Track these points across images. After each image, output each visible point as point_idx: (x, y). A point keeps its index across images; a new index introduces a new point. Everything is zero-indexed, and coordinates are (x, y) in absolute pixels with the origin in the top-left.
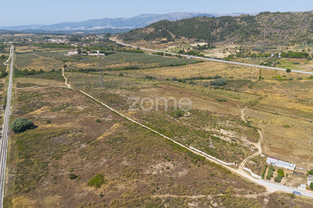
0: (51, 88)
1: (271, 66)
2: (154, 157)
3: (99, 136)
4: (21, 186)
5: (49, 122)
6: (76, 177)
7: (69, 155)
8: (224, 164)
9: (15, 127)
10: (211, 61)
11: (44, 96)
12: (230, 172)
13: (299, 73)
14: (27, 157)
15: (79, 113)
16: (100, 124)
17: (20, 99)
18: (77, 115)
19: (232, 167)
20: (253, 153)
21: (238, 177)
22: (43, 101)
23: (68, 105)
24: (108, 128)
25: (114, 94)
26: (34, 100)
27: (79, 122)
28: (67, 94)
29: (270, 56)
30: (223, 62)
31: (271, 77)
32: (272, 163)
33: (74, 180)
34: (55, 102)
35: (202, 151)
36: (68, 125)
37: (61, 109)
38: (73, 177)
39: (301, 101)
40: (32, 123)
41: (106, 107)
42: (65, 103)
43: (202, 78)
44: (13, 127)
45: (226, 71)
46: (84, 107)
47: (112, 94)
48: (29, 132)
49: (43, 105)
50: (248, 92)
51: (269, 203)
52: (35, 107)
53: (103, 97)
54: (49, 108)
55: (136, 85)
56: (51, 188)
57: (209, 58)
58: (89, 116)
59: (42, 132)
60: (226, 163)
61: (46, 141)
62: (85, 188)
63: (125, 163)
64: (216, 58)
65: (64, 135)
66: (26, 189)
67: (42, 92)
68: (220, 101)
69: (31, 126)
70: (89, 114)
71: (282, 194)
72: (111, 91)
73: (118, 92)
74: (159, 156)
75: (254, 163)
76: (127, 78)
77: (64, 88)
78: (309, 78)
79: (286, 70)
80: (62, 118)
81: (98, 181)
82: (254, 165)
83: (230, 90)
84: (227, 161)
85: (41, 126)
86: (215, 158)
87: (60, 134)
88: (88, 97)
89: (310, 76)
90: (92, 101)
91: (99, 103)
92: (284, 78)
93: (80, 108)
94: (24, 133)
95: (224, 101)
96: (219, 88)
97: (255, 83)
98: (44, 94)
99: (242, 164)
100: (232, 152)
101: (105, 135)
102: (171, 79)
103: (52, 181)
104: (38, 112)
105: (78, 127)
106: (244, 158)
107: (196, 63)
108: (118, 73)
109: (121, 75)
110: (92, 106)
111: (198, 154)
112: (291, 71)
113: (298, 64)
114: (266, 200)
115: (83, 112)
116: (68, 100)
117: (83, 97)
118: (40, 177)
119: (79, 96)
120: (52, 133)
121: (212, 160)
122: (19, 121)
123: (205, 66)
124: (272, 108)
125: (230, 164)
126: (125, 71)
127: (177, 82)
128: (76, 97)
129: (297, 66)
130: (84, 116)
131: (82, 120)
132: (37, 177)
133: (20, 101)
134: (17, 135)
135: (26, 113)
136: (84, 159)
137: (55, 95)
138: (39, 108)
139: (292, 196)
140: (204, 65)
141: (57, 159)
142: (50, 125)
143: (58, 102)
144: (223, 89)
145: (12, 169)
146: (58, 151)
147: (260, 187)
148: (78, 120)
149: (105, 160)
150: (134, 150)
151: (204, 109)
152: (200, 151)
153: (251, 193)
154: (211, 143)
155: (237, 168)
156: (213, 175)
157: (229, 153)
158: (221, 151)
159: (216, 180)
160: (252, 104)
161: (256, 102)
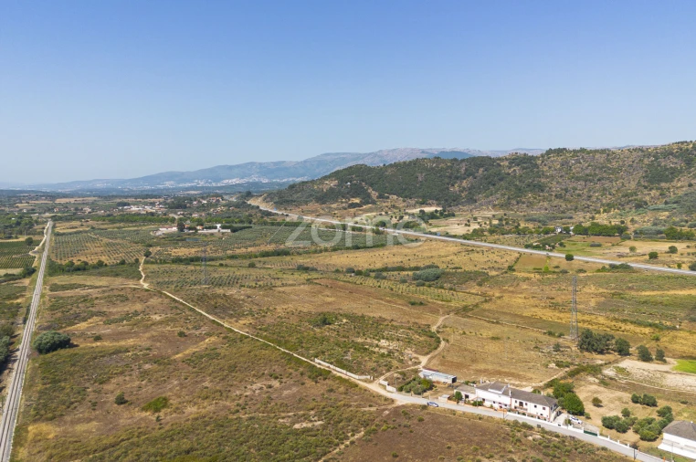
0: (112, 290)
1: (545, 249)
2: (254, 375)
3: (177, 353)
4: (43, 412)
5: (98, 338)
6: (126, 402)
7: (121, 379)
8: (354, 377)
9: (40, 344)
10: (436, 240)
11: (96, 302)
12: (357, 386)
13: (587, 262)
14: (55, 381)
15: (153, 324)
16: (183, 339)
17: (53, 308)
18: (147, 328)
19: (365, 381)
20: (409, 366)
21: (366, 390)
22: (93, 309)
23: (136, 313)
24: (197, 342)
25: (224, 295)
26: (78, 307)
27: (149, 338)
28: (139, 297)
29: (554, 231)
30: (457, 242)
31: (530, 268)
32: (425, 376)
33: (122, 406)
34: (115, 310)
35: (331, 363)
36: (131, 342)
37: (122, 320)
38: (121, 401)
39: (555, 307)
40: (69, 340)
41: (201, 315)
42: (133, 311)
43: (402, 269)
44: (37, 344)
45: (455, 257)
46: (163, 316)
47: (219, 296)
48: (63, 352)
49: (93, 314)
50: (473, 291)
51: (389, 415)
52: (78, 318)
53: (201, 299)
54: (101, 321)
55: (273, 281)
56: (86, 415)
57: (435, 234)
58: (169, 328)
59: (81, 352)
60: (357, 377)
61: (88, 362)
62: (137, 414)
63: (206, 384)
64: (447, 235)
65: (120, 355)
66: (50, 415)
67: (94, 296)
68: (413, 304)
69: (65, 344)
70: (169, 325)
71: (413, 406)
72: (220, 291)
73: (232, 292)
74: (263, 374)
75: (399, 376)
76: (262, 271)
77: (135, 289)
78: (598, 271)
79: (564, 256)
80: (121, 333)
81: (158, 404)
82: (398, 378)
83: (442, 287)
84: (362, 374)
85: (84, 345)
86: (344, 371)
87: (114, 353)
88: (174, 300)
89: (601, 267)
90: (181, 307)
91: (191, 309)
92: (556, 270)
93: (157, 318)
94: (54, 353)
95: (421, 304)
96: (423, 285)
97: (493, 277)
98: (97, 298)
99: (383, 377)
100: (375, 364)
101: (187, 352)
102: (344, 270)
103: (89, 408)
104: (83, 325)
105: (146, 344)
106: (388, 371)
108: (247, 262)
109: (252, 266)
110: (177, 314)
111: (322, 367)
112: (575, 257)
113: (599, 246)
114: (387, 412)
115: (161, 323)
116: (139, 307)
117: (166, 301)
118: (72, 403)
119: (160, 300)
120: (101, 352)
121: (339, 374)
122: (48, 336)
124: (497, 315)
125: (363, 377)
126: (262, 259)
127: (353, 274)
128: (154, 301)
129: (595, 250)
130: (160, 329)
131: (154, 334)
132: (67, 404)
133: (52, 310)
134: (42, 356)
135: (62, 328)
136: (143, 382)
137: (117, 300)
138: (84, 320)
139: (424, 407)
140: (419, 246)
141: (101, 383)
142: (98, 344)
143: (119, 309)
144: (430, 286)
145: (30, 397)
146: (105, 374)
147: (386, 399)
148: (147, 335)
149: (176, 382)
150: (226, 367)
151: (377, 315)
152: (327, 365)
153: (370, 406)
154: (349, 354)
155: (371, 382)
156: (331, 391)
157: (371, 365)
158: (359, 363)
159: (333, 396)
160: (465, 309)
161: (477, 305)
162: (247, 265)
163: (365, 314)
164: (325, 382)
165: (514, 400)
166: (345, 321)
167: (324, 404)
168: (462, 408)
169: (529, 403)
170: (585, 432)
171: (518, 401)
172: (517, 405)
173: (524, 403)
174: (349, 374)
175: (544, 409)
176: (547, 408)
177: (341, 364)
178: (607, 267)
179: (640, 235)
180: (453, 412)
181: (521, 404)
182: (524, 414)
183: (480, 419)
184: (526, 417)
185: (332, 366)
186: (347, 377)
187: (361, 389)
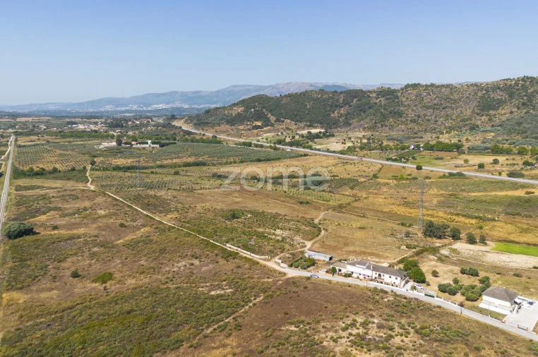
0: (65, 190)
1: (401, 162)
2: (180, 256)
3: (119, 239)
4: (14, 283)
5: (55, 228)
6: (79, 276)
7: (75, 258)
8: (256, 257)
9: (9, 232)
10: (320, 155)
11: (53, 199)
12: (258, 263)
13: (432, 171)
14: (22, 260)
15: (98, 218)
16: (123, 229)
17: (18, 204)
18: (95, 220)
19: (264, 260)
20: (298, 249)
21: (265, 266)
22: (51, 205)
23: (85, 209)
24: (134, 231)
25: (155, 196)
26: (39, 204)
27: (96, 228)
28: (87, 197)
29: (408, 147)
30: (335, 156)
31: (390, 175)
32: (309, 256)
33: (76, 279)
34: (68, 206)
35: (239, 247)
36: (82, 231)
37: (74, 214)
38: (75, 275)
39: (406, 204)
40: (33, 229)
41: (137, 210)
42: (83, 207)
44: (7, 231)
45: (334, 168)
46: (107, 211)
47: (151, 196)
48: (27, 238)
49: (50, 209)
50: (347, 193)
51: (282, 284)
52: (38, 212)
53: (137, 199)
54: (57, 214)
55: (193, 185)
56: (48, 285)
57: (319, 150)
58: (111, 220)
59: (42, 238)
60: (258, 257)
61: (49, 246)
62: (88, 285)
63: (142, 262)
64: (328, 151)
65: (73, 240)
66: (20, 286)
67: (51, 195)
68: (301, 203)
69: (29, 231)
70: (112, 218)
71: (300, 277)
72: (151, 192)
73: (162, 193)
74: (187, 255)
75: (290, 256)
76: (185, 177)
77: (83, 190)
78: (440, 177)
79: (415, 166)
80: (74, 224)
81: (105, 278)
82: (289, 258)
84: (263, 255)
85: (44, 233)
86: (249, 253)
87: (68, 239)
88: (115, 199)
89: (442, 174)
90: (121, 204)
91: (129, 206)
92: (409, 177)
93: (102, 212)
94: (21, 238)
95: (307, 203)
97: (362, 182)
98: (53, 197)
99: (278, 257)
100: (272, 247)
101: (127, 239)
103: (51, 280)
104: (43, 218)
105: (96, 232)
106: (282, 252)
107: (296, 157)
108: (173, 171)
109: (177, 173)
110: (118, 210)
111: (232, 250)
112: (423, 168)
113: (442, 159)
114: (281, 282)
115: (105, 216)
116: (87, 204)
117: (109, 199)
118: (37, 277)
119: (104, 199)
120: (59, 238)
121: (245, 255)
122: (15, 226)
123: (308, 161)
124: (363, 211)
125: (263, 257)
126: (185, 168)
128: (100, 200)
129: (438, 162)
130: (105, 220)
131: (100, 225)
132: (32, 277)
133: (18, 206)
134: (11, 241)
135: (26, 219)
136: (93, 261)
137: (70, 198)
138: (44, 213)
139: (308, 278)
140: (307, 159)
141: (59, 262)
142: (56, 232)
143: (72, 206)
145: (3, 272)
146: (62, 255)
147: (280, 273)
148: (95, 225)
149: (118, 261)
150: (158, 250)
151: (274, 211)
152: (236, 248)
153: (268, 278)
154: (253, 240)
155: (268, 260)
156: (239, 267)
157: (269, 248)
158: (260, 247)
159: (240, 271)
160: (341, 206)
161: (349, 204)
162: (173, 172)
163: (265, 210)
164: (234, 261)
165: (374, 272)
166: (249, 216)
167: (233, 276)
168: (336, 279)
169: (385, 275)
170: (426, 295)
171: (378, 273)
172: (377, 276)
173: (382, 274)
174: (252, 255)
175: (396, 279)
176: (399, 278)
177: (246, 247)
178: (447, 175)
179: (472, 150)
180: (330, 282)
181: (380, 275)
182: (382, 283)
183: (349, 286)
184: (383, 285)
185: (239, 249)
186: (251, 257)
187: (261, 265)
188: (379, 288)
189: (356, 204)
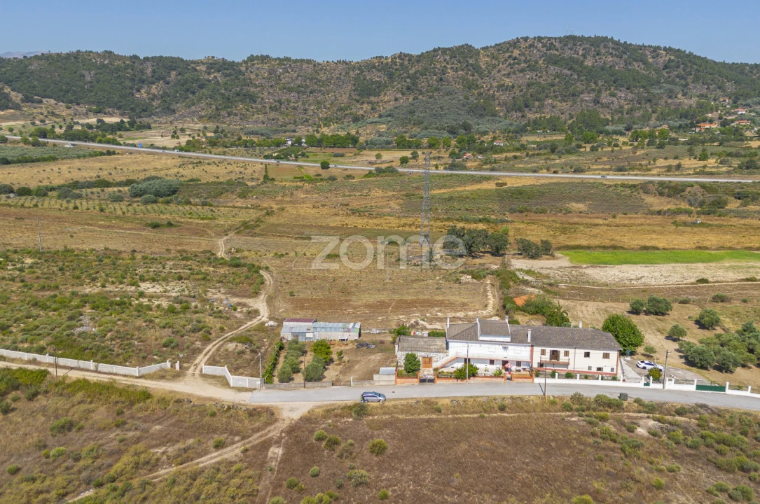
1: (289, 160)
8: (126, 374)
10: (139, 153)
12: (146, 395)
13: (346, 170)
19: (161, 376)
20: (240, 323)
21: (178, 401)
29: (285, 143)
30: (172, 154)
31: (291, 177)
35: (41, 351)
39: (358, 213)
45: (181, 170)
50: (239, 204)
51: (286, 459)
57: (134, 145)
60: (135, 371)
64: (152, 146)
68: (155, 226)
71: (329, 412)
75: (241, 347)
78: (366, 176)
79: (317, 165)
82: (242, 352)
83: (189, 203)
84: (144, 360)
86: (91, 365)
95: (170, 225)
96: (155, 202)
97: (255, 187)
99: (201, 359)
100: (168, 331)
106: (207, 340)
107: (91, 156)
111: (14, 366)
112: (330, 166)
114: (276, 452)
121: (75, 375)
123: (120, 162)
125: (154, 368)
127: (12, 195)
139: (360, 410)
140: (118, 159)
144: (168, 203)
147: (253, 413)
152: (26, 356)
153: (219, 446)
154: (86, 320)
155: (176, 376)
156: (68, 427)
157: (156, 336)
158: (124, 337)
159: (79, 442)
160: (245, 225)
161: (258, 220)
164: (35, 405)
165: (537, 350)
166: (29, 261)
167: (60, 480)
168: (445, 391)
169: (571, 351)
170: (699, 387)
171: (548, 350)
172: (547, 357)
173: (562, 351)
174: (103, 367)
175: (606, 356)
176: (614, 355)
177: (68, 346)
178: (374, 172)
180: (431, 405)
181: (555, 355)
182: (569, 376)
183: (502, 409)
184: (577, 381)
185: (47, 359)
186: (104, 378)
187: (163, 401)
188: (590, 395)
189: (272, 220)
